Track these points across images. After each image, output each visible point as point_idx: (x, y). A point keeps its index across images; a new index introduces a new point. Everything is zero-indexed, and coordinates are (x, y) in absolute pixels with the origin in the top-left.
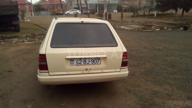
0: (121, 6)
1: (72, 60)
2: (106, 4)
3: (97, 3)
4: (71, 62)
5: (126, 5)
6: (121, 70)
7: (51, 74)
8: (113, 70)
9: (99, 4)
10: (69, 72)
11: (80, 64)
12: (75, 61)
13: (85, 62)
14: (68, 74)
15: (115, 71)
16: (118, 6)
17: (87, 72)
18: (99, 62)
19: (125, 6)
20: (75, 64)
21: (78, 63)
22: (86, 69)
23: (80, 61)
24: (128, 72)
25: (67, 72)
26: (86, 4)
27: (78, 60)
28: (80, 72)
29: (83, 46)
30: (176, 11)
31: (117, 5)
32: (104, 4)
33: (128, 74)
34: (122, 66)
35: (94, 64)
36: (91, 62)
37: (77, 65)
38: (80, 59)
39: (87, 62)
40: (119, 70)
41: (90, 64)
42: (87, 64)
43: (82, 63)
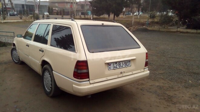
0: (52, 9)
1: (109, 64)
2: (37, 5)
3: (24, 3)
4: (109, 67)
5: (57, 7)
6: (145, 69)
7: (91, 82)
8: (139, 71)
9: (26, 5)
10: (107, 78)
11: (116, 67)
12: (112, 66)
13: (120, 65)
14: (107, 79)
15: (141, 71)
16: (49, 8)
17: (121, 75)
18: (130, 64)
19: (57, 9)
20: (112, 68)
21: (114, 67)
22: (121, 73)
23: (116, 64)
24: (148, 72)
26: (12, 4)
27: (115, 63)
28: (116, 77)
29: (113, 50)
30: (109, 16)
31: (47, 7)
32: (34, 5)
33: (149, 74)
34: (145, 66)
35: (126, 66)
36: (125, 65)
37: (114, 69)
38: (116, 63)
39: (122, 65)
40: (143, 70)
41: (124, 66)
42: (121, 67)
43: (118, 66)
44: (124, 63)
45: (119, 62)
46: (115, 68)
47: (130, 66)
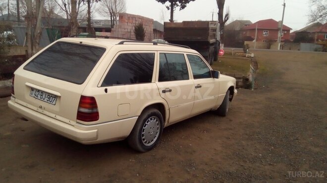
1: (33, 89)
4: (31, 92)
6: (77, 124)
7: (16, 100)
8: (68, 121)
10: (28, 105)
12: (34, 92)
13: (42, 95)
15: (69, 123)
17: (40, 110)
18: (55, 101)
20: (34, 95)
21: (36, 95)
22: (41, 107)
23: (38, 93)
25: (26, 104)
27: (37, 91)
28: (35, 109)
34: (77, 118)
35: (49, 102)
36: (47, 98)
38: (39, 91)
39: (44, 97)
40: (74, 123)
41: (46, 100)
42: (42, 99)
43: (39, 96)
44: (46, 96)
45: (43, 92)
46: (36, 97)
47: (54, 103)
